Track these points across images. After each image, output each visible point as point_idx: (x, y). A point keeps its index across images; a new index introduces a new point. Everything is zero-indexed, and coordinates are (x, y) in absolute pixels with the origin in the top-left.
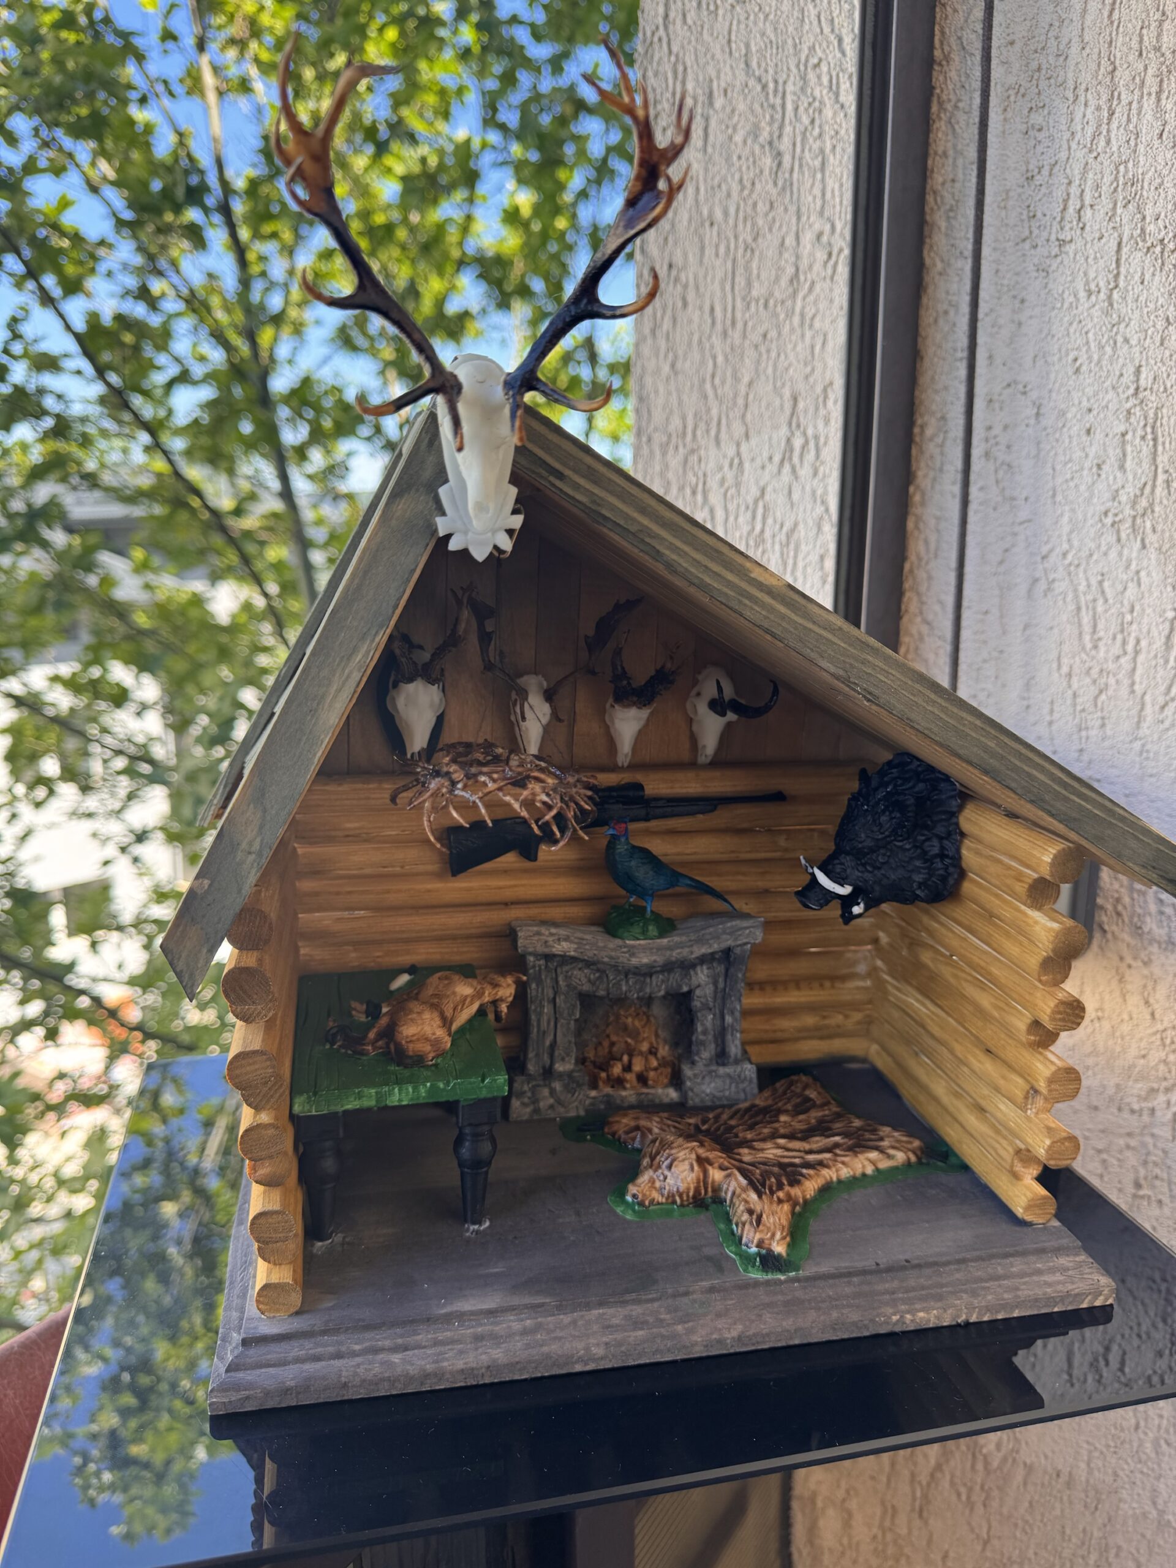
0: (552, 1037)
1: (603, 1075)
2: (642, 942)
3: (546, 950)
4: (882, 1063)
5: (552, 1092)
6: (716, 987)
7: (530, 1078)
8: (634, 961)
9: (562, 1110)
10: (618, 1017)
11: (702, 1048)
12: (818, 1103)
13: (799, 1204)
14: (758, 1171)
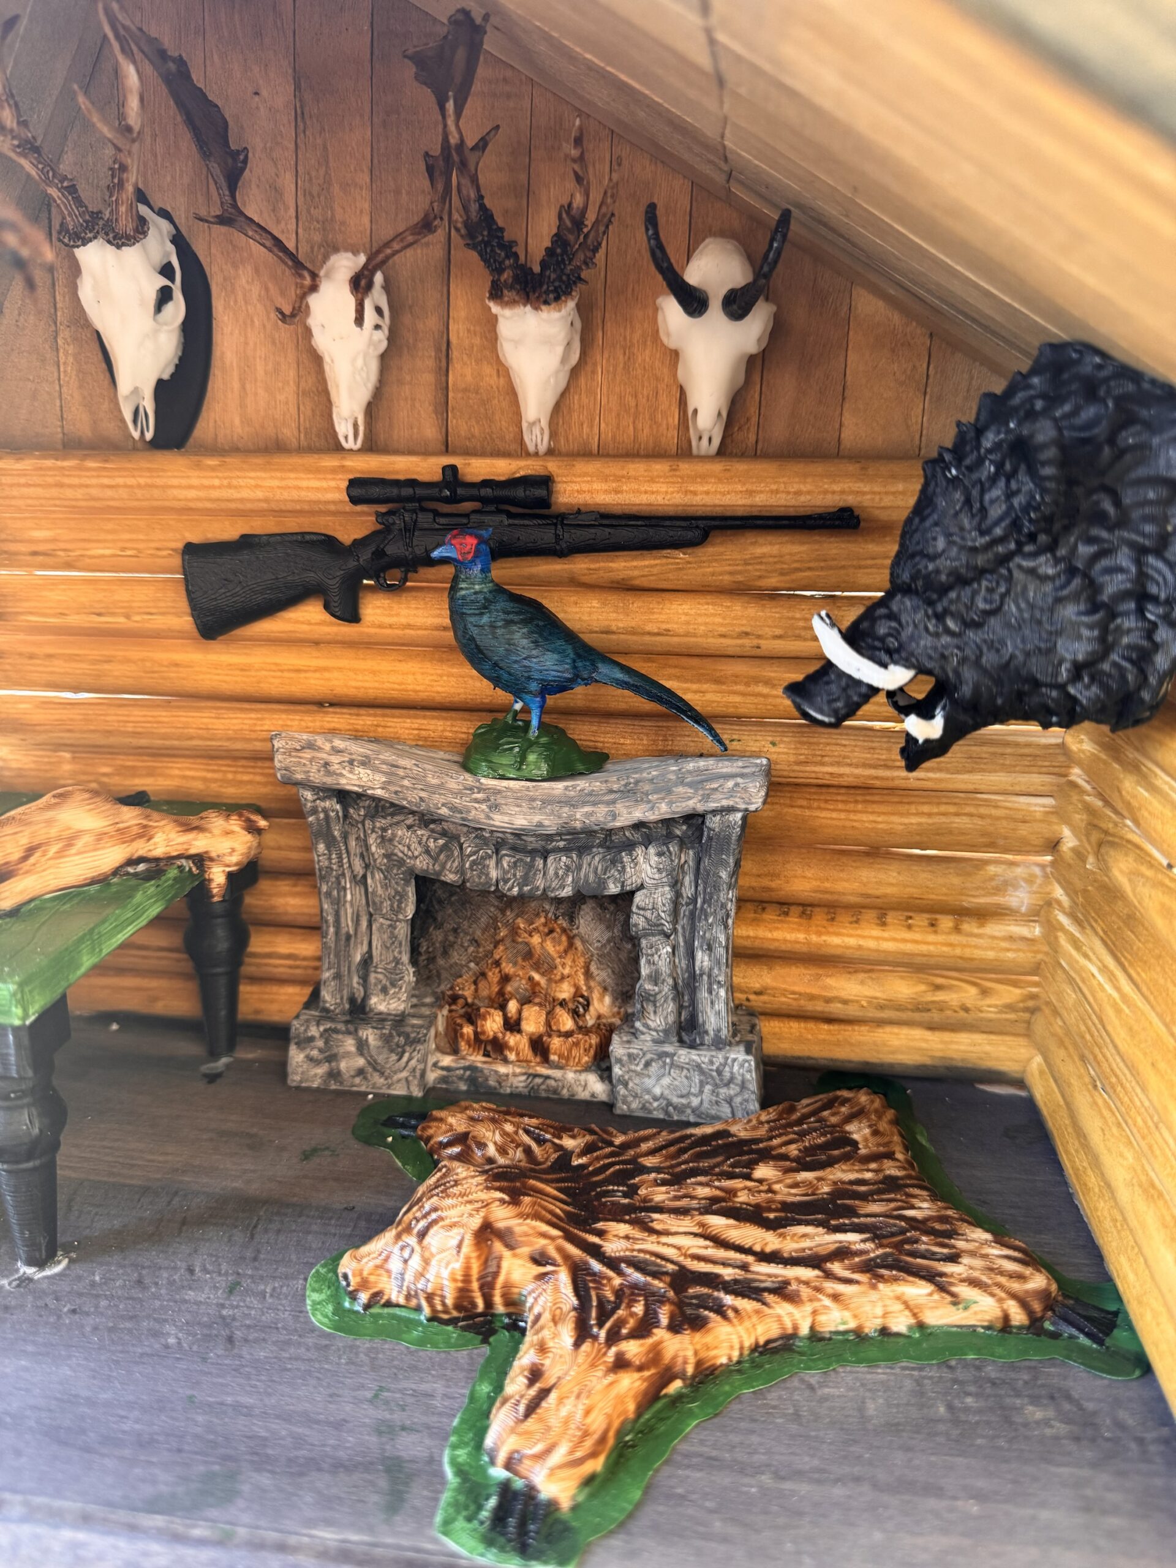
0: (365, 948)
1: (468, 1030)
2: (512, 783)
3: (329, 781)
4: (1042, 1091)
5: (362, 1046)
6: (678, 895)
7: (327, 1015)
8: (499, 820)
9: (380, 1081)
10: (514, 931)
11: (650, 1008)
12: (863, 1151)
13: (682, 1375)
14: (617, 1281)
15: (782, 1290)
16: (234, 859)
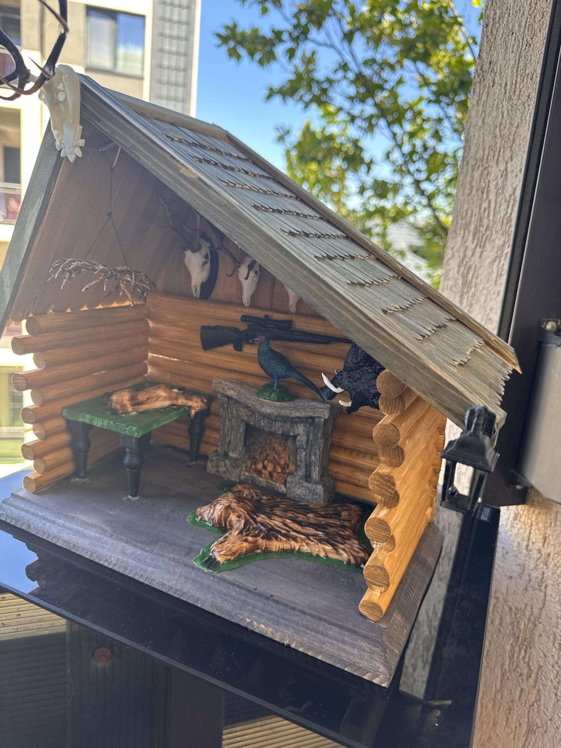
0: (230, 438)
1: (253, 467)
2: (267, 401)
3: (224, 392)
5: (225, 465)
6: (308, 439)
7: (218, 455)
8: (263, 410)
9: (229, 475)
10: (271, 442)
11: (299, 469)
12: (342, 518)
13: (261, 549)
14: (255, 526)
15: (295, 539)
16: (198, 409)
